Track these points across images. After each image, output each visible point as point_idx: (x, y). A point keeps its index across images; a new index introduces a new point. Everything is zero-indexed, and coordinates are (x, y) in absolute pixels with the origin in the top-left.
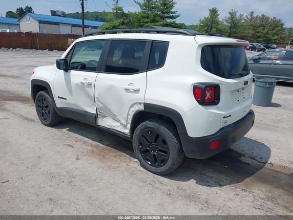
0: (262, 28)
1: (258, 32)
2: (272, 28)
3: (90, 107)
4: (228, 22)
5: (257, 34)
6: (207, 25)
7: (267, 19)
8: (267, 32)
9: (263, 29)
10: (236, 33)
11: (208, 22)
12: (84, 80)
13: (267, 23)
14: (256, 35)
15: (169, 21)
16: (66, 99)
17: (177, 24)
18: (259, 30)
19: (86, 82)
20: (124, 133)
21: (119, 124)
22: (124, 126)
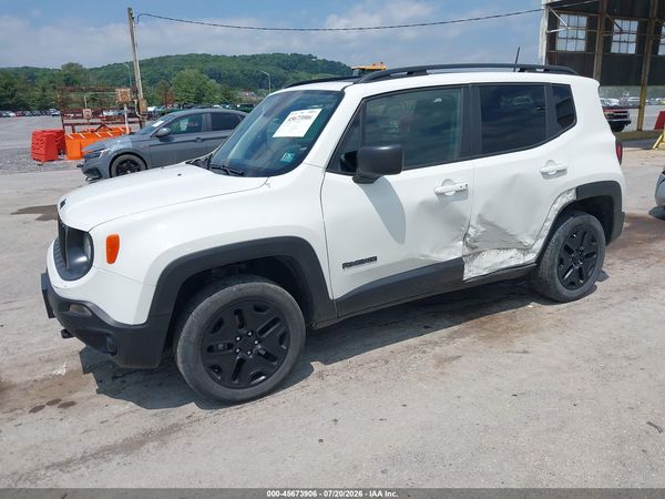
3: (446, 247)
12: (443, 184)
16: (375, 259)
19: (450, 189)
20: (524, 265)
21: (513, 252)
22: (526, 250)
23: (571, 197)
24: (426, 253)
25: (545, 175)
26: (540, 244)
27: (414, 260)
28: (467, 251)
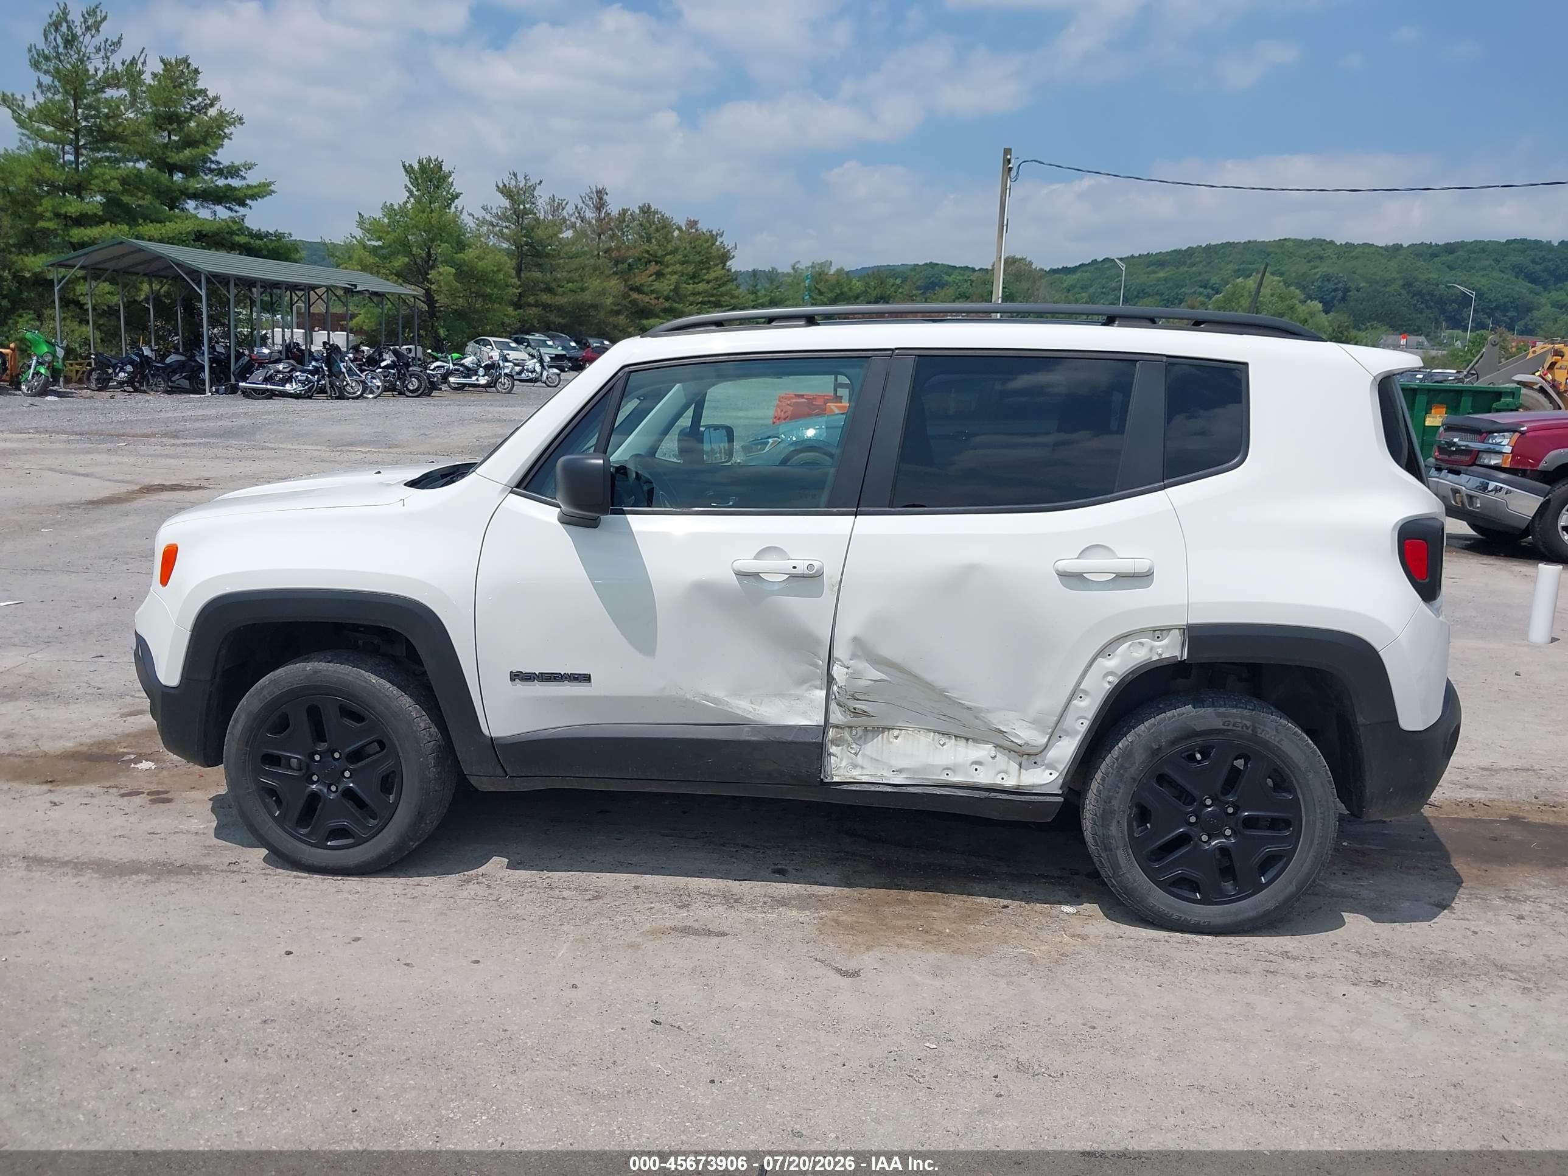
0: (653, 268)
1: (638, 290)
2: (691, 269)
3: (781, 695)
4: (501, 235)
5: (635, 295)
6: (405, 247)
7: (665, 226)
8: (676, 290)
9: (659, 275)
10: (549, 290)
11: (407, 228)
12: (759, 555)
13: (670, 248)
14: (634, 303)
15: (205, 214)
16: (586, 678)
17: (259, 236)
18: (641, 278)
19: (774, 568)
20: (1016, 791)
21: (984, 751)
22: (1028, 756)
23: (1170, 648)
24: (719, 693)
25: (1073, 579)
26: (1066, 750)
27: (686, 703)
28: (838, 716)
